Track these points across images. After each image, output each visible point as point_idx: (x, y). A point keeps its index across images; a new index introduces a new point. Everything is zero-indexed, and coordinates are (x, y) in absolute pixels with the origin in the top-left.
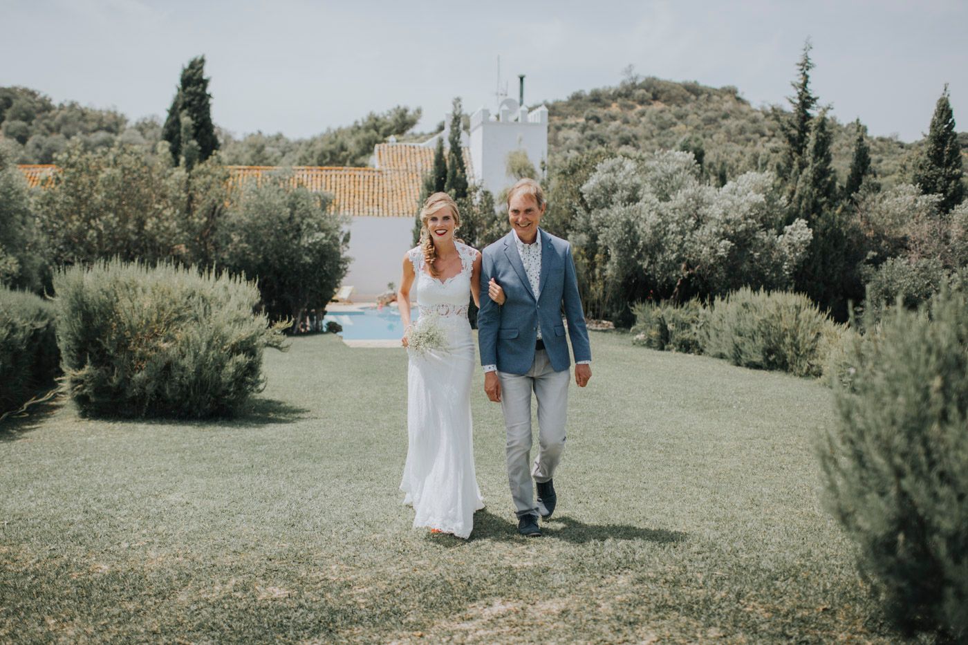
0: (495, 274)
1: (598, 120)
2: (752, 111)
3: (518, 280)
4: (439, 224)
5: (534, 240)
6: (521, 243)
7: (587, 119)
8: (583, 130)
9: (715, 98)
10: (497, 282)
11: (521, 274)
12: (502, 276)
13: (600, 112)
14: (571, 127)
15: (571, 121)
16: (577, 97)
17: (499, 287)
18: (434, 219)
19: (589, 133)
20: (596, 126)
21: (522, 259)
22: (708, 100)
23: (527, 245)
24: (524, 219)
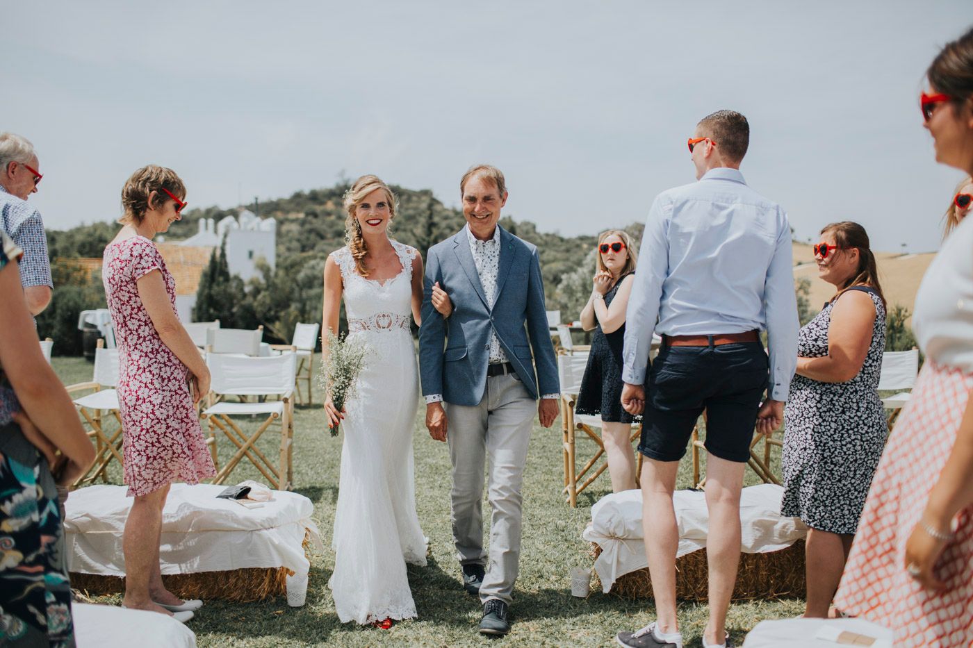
0: (440, 277)
1: (315, 216)
2: (445, 210)
3: (468, 285)
4: (372, 212)
5: (491, 236)
6: (474, 239)
7: (307, 214)
8: (303, 223)
9: (414, 198)
10: (443, 287)
11: (473, 277)
12: (449, 279)
13: (318, 209)
14: (293, 221)
15: (292, 216)
16: (298, 196)
17: (444, 293)
18: (366, 206)
19: (308, 227)
20: (314, 221)
21: (475, 259)
22: (409, 200)
23: (482, 241)
24: (482, 208)
